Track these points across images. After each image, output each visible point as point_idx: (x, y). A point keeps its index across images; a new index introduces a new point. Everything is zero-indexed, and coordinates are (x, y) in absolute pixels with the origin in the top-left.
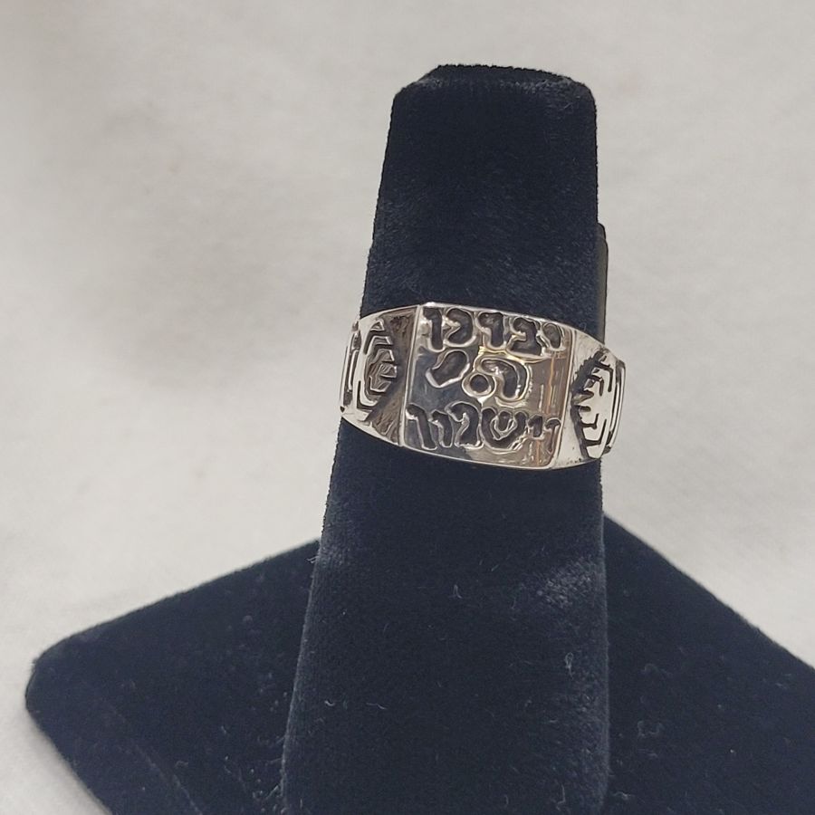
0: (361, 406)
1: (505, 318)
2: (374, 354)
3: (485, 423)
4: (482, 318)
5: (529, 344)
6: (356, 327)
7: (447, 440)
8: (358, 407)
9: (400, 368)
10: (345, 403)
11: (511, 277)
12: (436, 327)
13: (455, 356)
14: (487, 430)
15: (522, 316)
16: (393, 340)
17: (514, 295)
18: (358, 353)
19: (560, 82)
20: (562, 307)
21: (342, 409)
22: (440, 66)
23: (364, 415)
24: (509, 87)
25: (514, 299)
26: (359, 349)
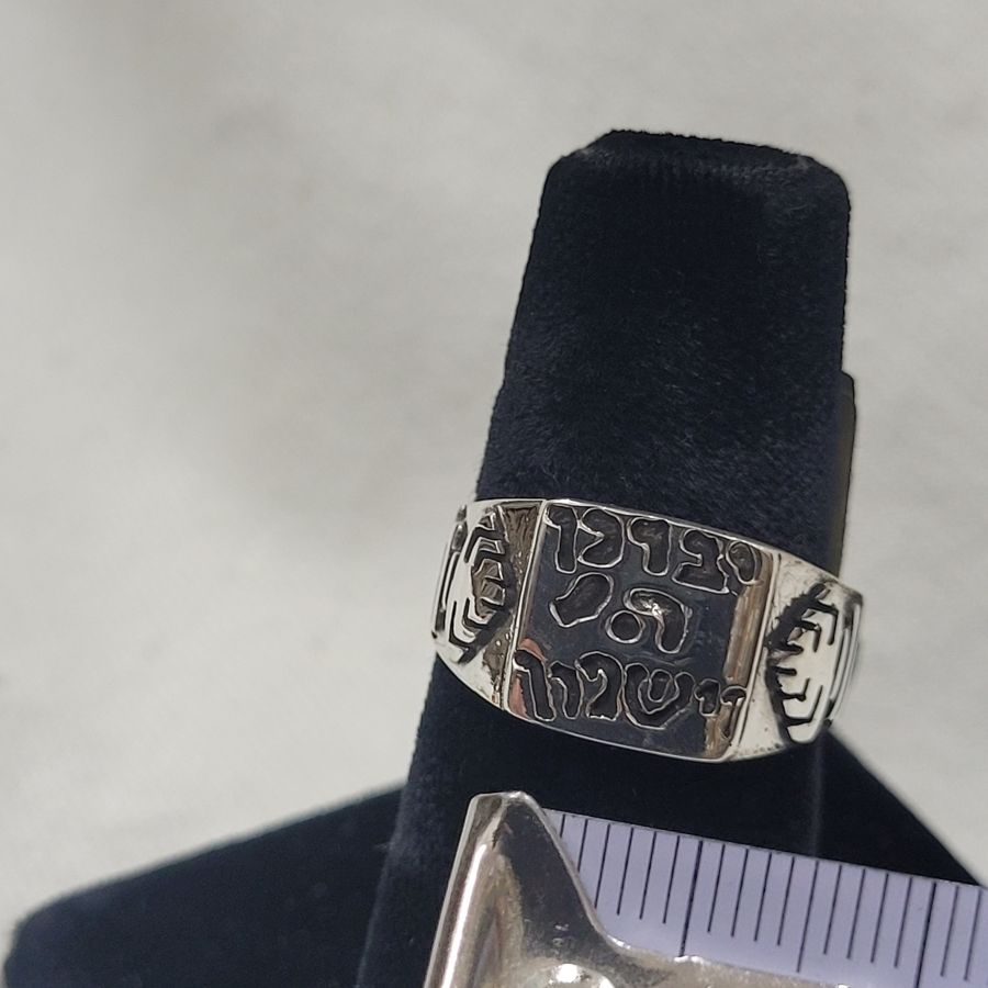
0: (453, 640)
1: (671, 529)
2: (477, 564)
3: (632, 684)
4: (638, 527)
5: (707, 571)
6: (462, 514)
7: (571, 708)
8: (450, 641)
9: (510, 591)
10: (437, 628)
11: (691, 463)
12: (567, 535)
13: (593, 581)
14: (631, 698)
15: (699, 529)
16: (506, 546)
17: (693, 491)
18: (458, 557)
19: (790, 168)
20: (769, 512)
21: (435, 636)
22: (614, 132)
23: (458, 653)
24: (708, 174)
25: (692, 497)
26: (460, 551)
